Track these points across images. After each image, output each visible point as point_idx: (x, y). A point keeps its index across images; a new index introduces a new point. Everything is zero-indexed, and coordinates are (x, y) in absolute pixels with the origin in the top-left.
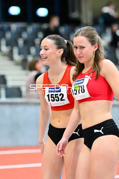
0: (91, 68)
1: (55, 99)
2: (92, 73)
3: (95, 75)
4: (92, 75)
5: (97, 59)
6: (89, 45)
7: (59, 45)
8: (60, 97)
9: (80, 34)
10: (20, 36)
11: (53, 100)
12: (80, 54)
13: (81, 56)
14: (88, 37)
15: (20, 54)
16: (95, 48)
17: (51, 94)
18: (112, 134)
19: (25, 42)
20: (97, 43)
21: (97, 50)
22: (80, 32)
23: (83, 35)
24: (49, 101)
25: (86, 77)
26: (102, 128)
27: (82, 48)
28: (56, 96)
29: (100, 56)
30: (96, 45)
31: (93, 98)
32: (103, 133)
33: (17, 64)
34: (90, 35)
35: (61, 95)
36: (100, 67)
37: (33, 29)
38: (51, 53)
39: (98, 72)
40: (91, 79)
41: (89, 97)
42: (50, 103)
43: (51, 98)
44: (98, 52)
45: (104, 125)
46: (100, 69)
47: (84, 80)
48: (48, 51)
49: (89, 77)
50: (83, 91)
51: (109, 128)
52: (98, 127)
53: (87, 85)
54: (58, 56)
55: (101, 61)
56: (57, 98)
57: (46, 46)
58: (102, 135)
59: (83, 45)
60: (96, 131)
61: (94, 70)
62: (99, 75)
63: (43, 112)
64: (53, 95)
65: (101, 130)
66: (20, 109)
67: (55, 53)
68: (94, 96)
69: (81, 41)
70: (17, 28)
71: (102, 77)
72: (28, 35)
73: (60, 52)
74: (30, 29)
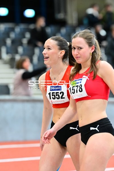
0: (89, 69)
1: (56, 97)
2: (90, 73)
3: (93, 75)
4: (89, 75)
5: (94, 60)
6: (87, 46)
7: (62, 46)
8: (60, 95)
9: (79, 35)
10: (8, 36)
11: (54, 98)
12: (77, 55)
13: (79, 56)
14: (86, 38)
15: (7, 53)
16: (92, 50)
17: (52, 93)
18: (107, 132)
19: (13, 42)
20: (94, 45)
21: (94, 51)
22: (78, 34)
23: (81, 37)
24: (50, 99)
25: (84, 77)
26: (98, 126)
27: (80, 48)
28: (57, 94)
29: (97, 58)
30: (93, 47)
31: (90, 97)
32: (98, 131)
33: (5, 63)
34: (88, 37)
35: (62, 93)
36: (97, 67)
37: (21, 29)
38: (53, 53)
39: (95, 72)
40: (88, 79)
41: (86, 96)
42: (51, 101)
43: (53, 96)
44: (95, 53)
45: (99, 123)
46: (97, 70)
47: (81, 80)
48: (51, 51)
49: (87, 77)
50: (81, 90)
51: (104, 126)
52: (94, 125)
53: (85, 85)
54: (59, 56)
55: (98, 62)
56: (58, 96)
57: (49, 46)
58: (98, 132)
59: (81, 46)
60: (92, 128)
61: (91, 71)
62: (96, 75)
63: (46, 108)
64: (54, 93)
65: (97, 128)
66: (7, 105)
67: (56, 53)
68: (91, 95)
69: (79, 42)
70: (5, 29)
71: (99, 77)
72: (16, 35)
73: (61, 53)
74: (18, 30)
